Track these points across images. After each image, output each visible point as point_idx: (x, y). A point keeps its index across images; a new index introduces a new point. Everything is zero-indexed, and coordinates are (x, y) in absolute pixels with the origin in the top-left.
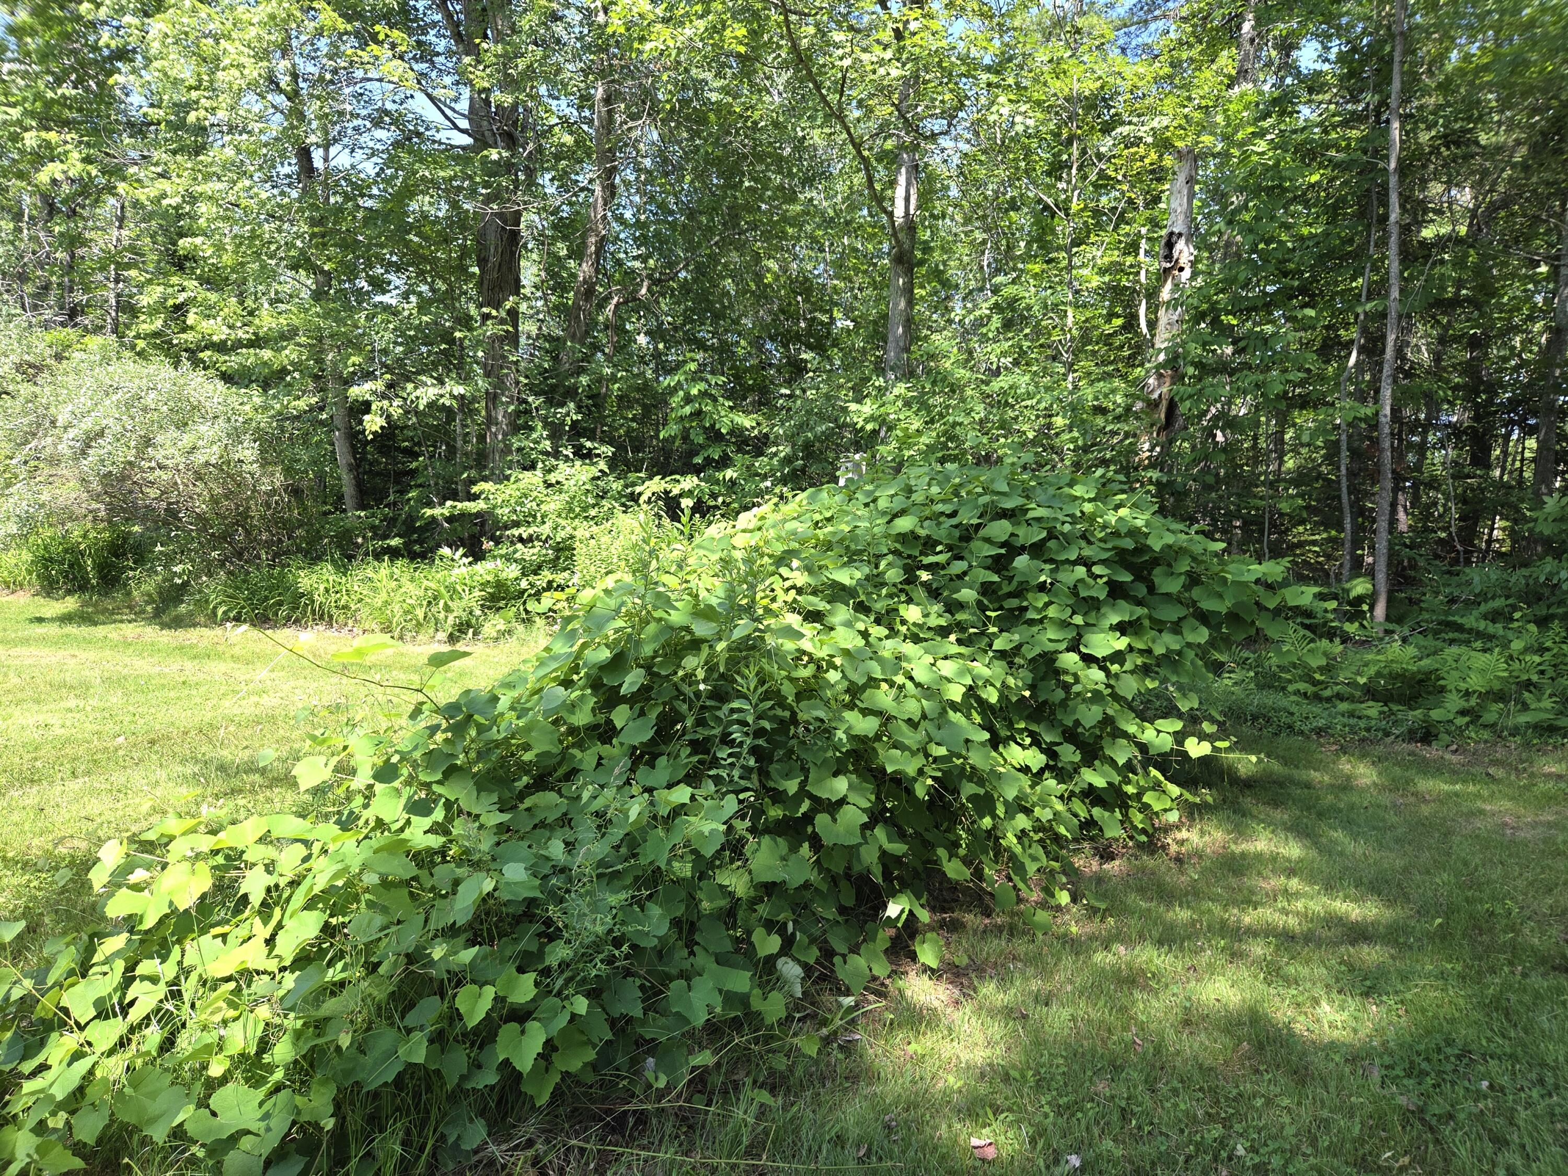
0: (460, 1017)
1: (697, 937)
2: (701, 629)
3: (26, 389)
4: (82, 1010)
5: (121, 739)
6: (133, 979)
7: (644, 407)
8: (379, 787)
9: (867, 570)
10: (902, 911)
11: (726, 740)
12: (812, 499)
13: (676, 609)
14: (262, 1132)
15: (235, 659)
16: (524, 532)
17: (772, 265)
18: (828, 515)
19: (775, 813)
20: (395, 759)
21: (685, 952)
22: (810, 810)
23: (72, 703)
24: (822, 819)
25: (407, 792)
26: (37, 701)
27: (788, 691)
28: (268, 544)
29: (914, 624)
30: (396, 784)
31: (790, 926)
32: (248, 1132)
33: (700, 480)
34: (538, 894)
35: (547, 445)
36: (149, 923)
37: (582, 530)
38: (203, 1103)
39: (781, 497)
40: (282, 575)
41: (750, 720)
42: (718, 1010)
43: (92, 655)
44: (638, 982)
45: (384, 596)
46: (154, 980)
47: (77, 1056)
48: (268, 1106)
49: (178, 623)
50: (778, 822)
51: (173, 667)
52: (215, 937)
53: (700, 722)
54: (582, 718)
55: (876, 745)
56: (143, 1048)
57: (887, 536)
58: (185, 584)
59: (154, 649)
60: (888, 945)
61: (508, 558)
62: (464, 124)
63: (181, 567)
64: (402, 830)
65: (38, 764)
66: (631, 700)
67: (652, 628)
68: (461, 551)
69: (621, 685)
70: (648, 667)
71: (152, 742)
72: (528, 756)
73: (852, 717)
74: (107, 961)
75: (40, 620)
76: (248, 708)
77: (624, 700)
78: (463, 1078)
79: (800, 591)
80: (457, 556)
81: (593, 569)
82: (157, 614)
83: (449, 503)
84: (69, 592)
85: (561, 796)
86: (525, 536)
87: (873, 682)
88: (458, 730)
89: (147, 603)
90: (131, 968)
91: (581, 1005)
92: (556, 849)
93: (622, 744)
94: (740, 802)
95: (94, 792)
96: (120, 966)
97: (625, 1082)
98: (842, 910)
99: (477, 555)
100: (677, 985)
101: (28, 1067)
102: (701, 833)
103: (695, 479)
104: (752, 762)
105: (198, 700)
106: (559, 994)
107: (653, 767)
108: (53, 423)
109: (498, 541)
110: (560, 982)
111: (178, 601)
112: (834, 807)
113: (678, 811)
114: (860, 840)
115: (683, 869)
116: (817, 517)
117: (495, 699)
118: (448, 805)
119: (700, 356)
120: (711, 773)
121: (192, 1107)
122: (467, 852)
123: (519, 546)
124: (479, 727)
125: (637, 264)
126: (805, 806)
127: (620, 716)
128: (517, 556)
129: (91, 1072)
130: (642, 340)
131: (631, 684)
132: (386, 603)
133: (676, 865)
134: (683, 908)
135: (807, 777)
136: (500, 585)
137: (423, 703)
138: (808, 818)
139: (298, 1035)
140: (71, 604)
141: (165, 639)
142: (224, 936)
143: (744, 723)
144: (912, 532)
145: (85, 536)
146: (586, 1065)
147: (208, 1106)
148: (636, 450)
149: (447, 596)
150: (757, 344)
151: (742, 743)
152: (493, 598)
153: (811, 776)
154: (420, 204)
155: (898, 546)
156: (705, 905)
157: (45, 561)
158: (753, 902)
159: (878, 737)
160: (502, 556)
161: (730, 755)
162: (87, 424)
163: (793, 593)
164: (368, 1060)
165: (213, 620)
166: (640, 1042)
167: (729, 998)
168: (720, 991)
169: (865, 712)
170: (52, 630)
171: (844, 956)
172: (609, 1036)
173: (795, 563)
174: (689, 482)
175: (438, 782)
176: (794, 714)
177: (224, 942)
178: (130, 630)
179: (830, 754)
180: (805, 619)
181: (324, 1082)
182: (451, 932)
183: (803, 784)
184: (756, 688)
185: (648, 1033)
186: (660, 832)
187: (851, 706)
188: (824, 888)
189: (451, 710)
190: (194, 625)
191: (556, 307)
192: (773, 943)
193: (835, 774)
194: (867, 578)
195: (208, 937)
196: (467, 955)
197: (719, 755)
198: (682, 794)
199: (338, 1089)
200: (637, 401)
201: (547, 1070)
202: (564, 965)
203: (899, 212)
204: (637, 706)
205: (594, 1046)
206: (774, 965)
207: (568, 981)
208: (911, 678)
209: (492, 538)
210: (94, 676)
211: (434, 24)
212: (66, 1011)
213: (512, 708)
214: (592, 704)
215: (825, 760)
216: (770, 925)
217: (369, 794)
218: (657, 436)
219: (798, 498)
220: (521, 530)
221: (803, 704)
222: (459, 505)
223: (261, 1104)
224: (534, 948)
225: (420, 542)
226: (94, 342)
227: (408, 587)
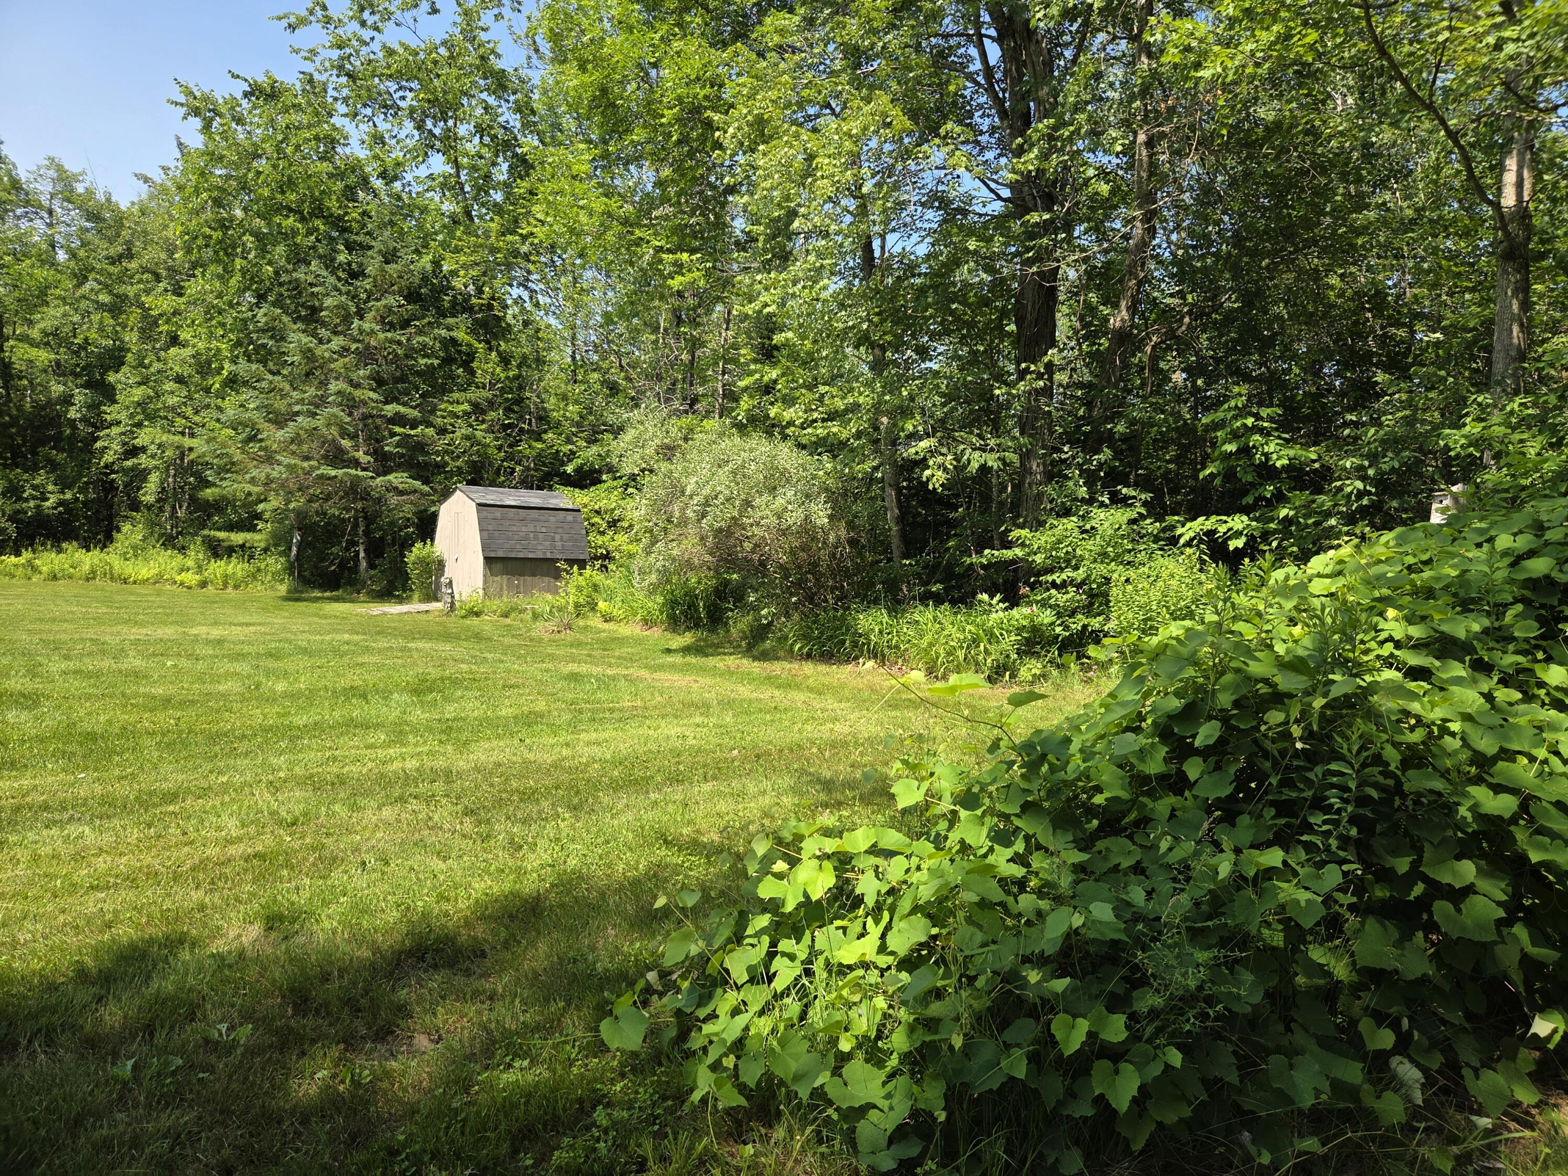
0: (1055, 1043)
1: (1294, 1013)
2: (1285, 682)
3: (664, 466)
4: (739, 974)
5: (735, 752)
6: (776, 953)
7: (1181, 446)
8: (963, 814)
9: (1486, 622)
10: (1555, 1031)
11: (1319, 804)
12: (1401, 541)
13: (1258, 660)
14: (886, 1109)
15: (810, 689)
16: (1057, 577)
17: (1334, 280)
18: (1425, 557)
19: (1381, 893)
20: (976, 790)
21: (1281, 1028)
22: (1424, 894)
23: (698, 720)
24: (1442, 908)
25: (989, 821)
26: (676, 717)
27: (1392, 756)
28: (833, 589)
29: (1557, 688)
30: (979, 812)
31: (1405, 1023)
32: (875, 1107)
33: (1251, 519)
34: (1124, 938)
35: (1083, 492)
36: (789, 907)
37: (1118, 573)
38: (837, 1072)
39: (1363, 538)
40: (843, 619)
41: (1353, 785)
42: (1324, 1097)
43: (709, 681)
44: (1230, 1048)
45: (928, 638)
46: (792, 957)
47: (735, 1012)
48: (890, 1086)
49: (764, 657)
50: (1383, 901)
51: (766, 694)
52: (838, 928)
53: (1286, 783)
54: (1155, 766)
55: (1512, 828)
56: (786, 1015)
57: (1511, 581)
58: (770, 624)
59: (752, 679)
60: (1532, 1068)
61: (1044, 604)
62: (1006, 193)
63: (766, 610)
64: (985, 856)
65: (681, 767)
66: (1205, 753)
67: (1229, 677)
68: (998, 597)
69: (1194, 736)
70: (1224, 718)
71: (758, 757)
72: (1099, 799)
73: (1480, 793)
74: (758, 934)
75: (669, 651)
76: (825, 732)
77: (1197, 752)
78: (1060, 1103)
79: (1398, 645)
80: (994, 602)
81: (1130, 615)
82: (750, 647)
83: (987, 552)
84: (689, 629)
85: (1134, 843)
86: (1058, 581)
87: (1508, 755)
88: (1032, 767)
89: (742, 639)
90: (773, 944)
91: (1175, 1058)
92: (1137, 895)
93: (1195, 797)
94: (1345, 874)
95: (720, 794)
96: (766, 940)
97: (1222, 1149)
98: (1469, 1016)
99: (1013, 600)
100: (1277, 1060)
101: (702, 1013)
102: (1297, 902)
103: (1245, 518)
104: (1354, 832)
105: (787, 723)
106: (1150, 1041)
107: (1233, 825)
108: (683, 492)
109: (1032, 587)
110: (1149, 1030)
111: (764, 639)
112: (1460, 895)
113: (1269, 873)
114: (1495, 938)
115: (1277, 939)
116: (1410, 560)
117: (1068, 741)
118: (1027, 838)
119: (1244, 389)
120: (1305, 838)
121: (828, 1073)
122: (1047, 884)
123: (1053, 591)
124: (1051, 765)
125: (1176, 301)
126: (1419, 889)
127: (1193, 769)
128: (1052, 601)
129: (747, 1029)
130: (1179, 377)
131: (1207, 737)
132: (931, 645)
133: (1266, 932)
134: (1276, 980)
135: (1420, 857)
136: (1035, 629)
137: (1000, 739)
138: (1424, 903)
139: (912, 1029)
140: (688, 638)
141: (757, 670)
142: (844, 929)
143: (1345, 789)
144: (1547, 577)
145: (699, 583)
146: (1181, 1120)
147: (840, 1076)
148: (1173, 492)
149: (985, 639)
150: (1313, 369)
151: (1339, 811)
152: (1029, 642)
153: (1427, 855)
154: (963, 273)
155: (1527, 593)
156: (1300, 980)
157: (672, 603)
158: (1356, 989)
159: (1514, 820)
160: (1037, 602)
161: (1325, 822)
162: (707, 491)
163: (1389, 647)
164: (974, 1064)
165: (790, 655)
166: (1239, 1110)
167: (1337, 1086)
168: (1328, 1077)
169: (1498, 789)
170: (677, 659)
171: (1476, 1071)
172: (1204, 1097)
173: (1391, 613)
174: (1238, 522)
175: (1016, 815)
176: (1399, 784)
177: (845, 933)
178: (732, 661)
179: (1450, 833)
180: (1406, 675)
181: (936, 1077)
182: (1039, 960)
183: (1415, 865)
184: (1359, 751)
185: (1248, 1103)
186: (1250, 892)
187: (1478, 780)
188: (1447, 988)
189: (1027, 747)
190: (778, 659)
191: (1089, 354)
192: (1386, 1039)
193: (1458, 858)
194: (1486, 631)
195: (832, 928)
196: (1060, 985)
197: (1312, 820)
198: (1274, 857)
199: (949, 1088)
200: (1173, 441)
201: (1140, 1116)
202: (1154, 1013)
203: (1509, 200)
204: (1212, 760)
205: (1190, 1103)
206: (1387, 1063)
207: (1159, 1031)
208: (1557, 753)
209: (1026, 583)
210: (711, 696)
211: (980, 106)
212: (727, 971)
213: (1081, 751)
214: (1163, 754)
215: (1444, 841)
216: (1380, 1018)
217: (953, 819)
218: (1196, 477)
219: (1383, 539)
220: (1054, 577)
221: (1411, 773)
222: (996, 553)
223: (884, 1084)
224: (1121, 991)
225: (959, 588)
226: (708, 424)
227: (950, 629)
